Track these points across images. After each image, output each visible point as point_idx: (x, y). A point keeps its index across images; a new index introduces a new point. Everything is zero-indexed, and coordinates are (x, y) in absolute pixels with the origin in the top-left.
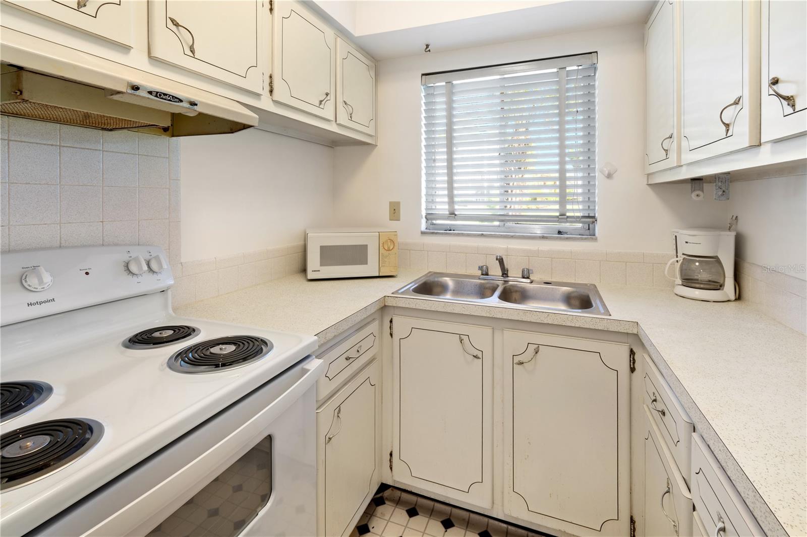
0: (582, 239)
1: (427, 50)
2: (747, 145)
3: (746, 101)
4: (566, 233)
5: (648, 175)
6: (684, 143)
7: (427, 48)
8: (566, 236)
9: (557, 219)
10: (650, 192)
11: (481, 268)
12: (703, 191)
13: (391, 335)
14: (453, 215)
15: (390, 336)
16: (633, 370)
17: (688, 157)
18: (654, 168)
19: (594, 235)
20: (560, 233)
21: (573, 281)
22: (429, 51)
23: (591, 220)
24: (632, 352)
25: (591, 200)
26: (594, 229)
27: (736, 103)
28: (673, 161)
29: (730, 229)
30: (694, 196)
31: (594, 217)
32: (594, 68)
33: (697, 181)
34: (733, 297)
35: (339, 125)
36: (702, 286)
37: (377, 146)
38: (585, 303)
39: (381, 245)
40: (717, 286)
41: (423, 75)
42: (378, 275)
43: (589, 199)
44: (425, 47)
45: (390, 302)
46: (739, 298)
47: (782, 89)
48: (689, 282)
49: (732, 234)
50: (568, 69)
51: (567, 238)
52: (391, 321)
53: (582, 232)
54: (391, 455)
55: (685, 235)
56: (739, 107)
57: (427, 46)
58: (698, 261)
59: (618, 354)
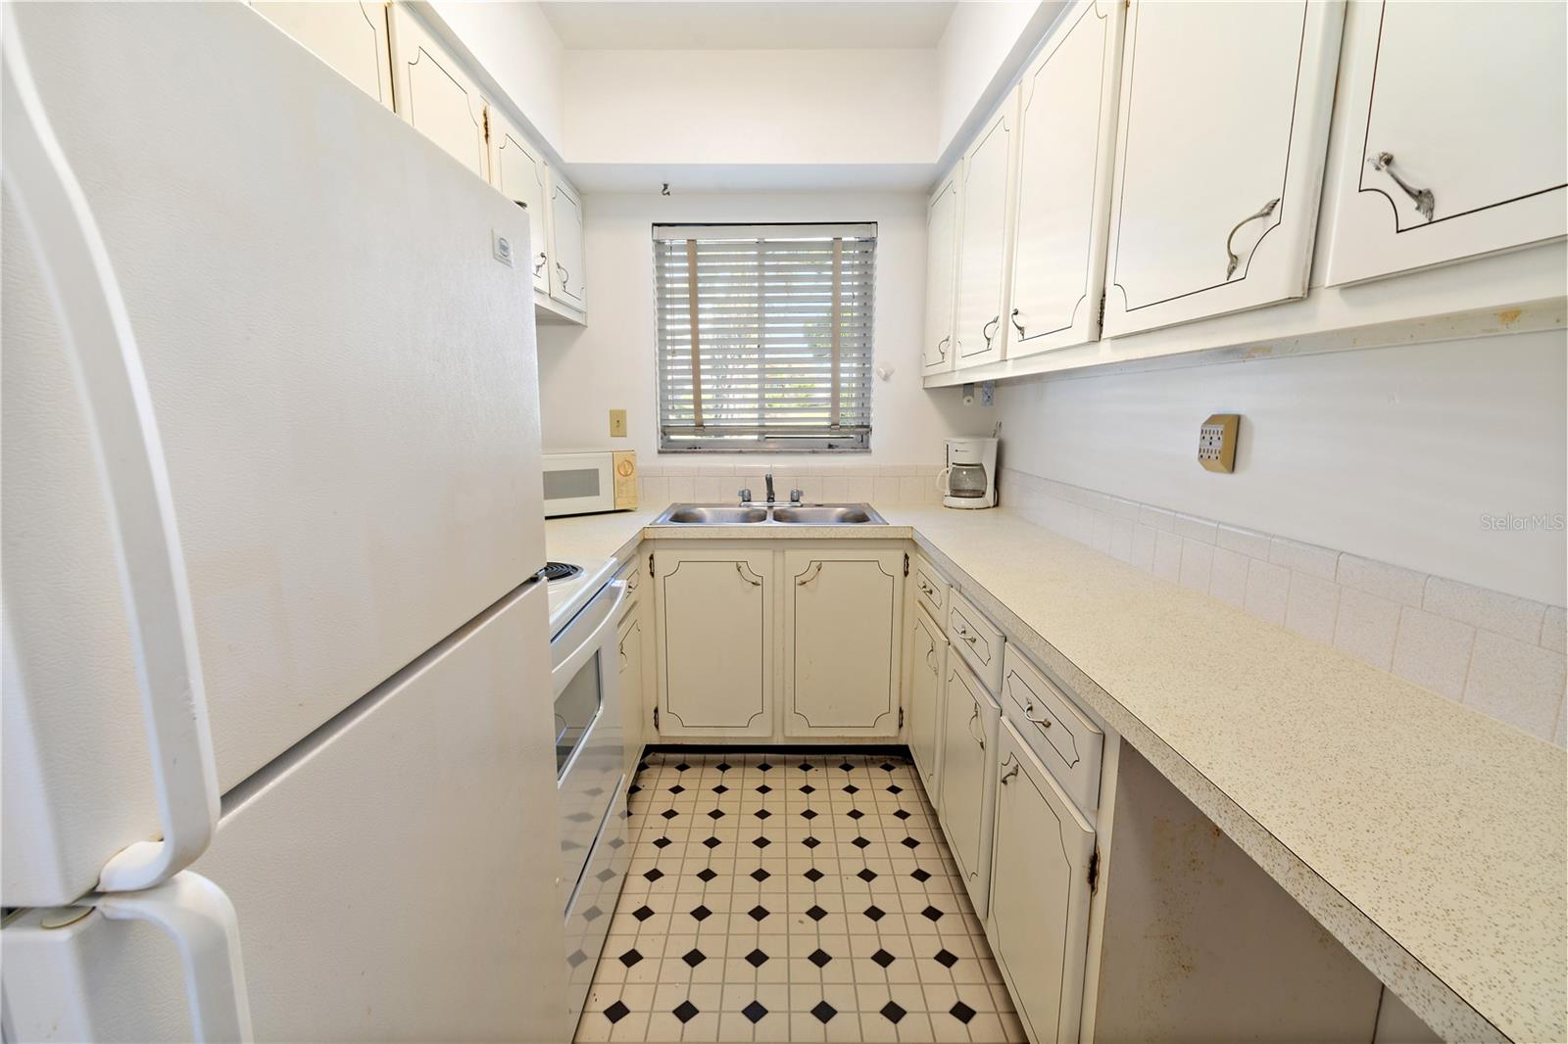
0: (856, 452)
1: (666, 192)
2: (999, 359)
3: (1000, 320)
4: (837, 447)
5: (925, 378)
6: (958, 349)
7: (665, 189)
8: (838, 450)
9: (829, 430)
10: (924, 394)
11: (742, 494)
12: (973, 396)
13: (652, 574)
14: (699, 427)
15: (650, 576)
16: (906, 573)
17: (961, 364)
18: (930, 371)
19: (868, 448)
20: (830, 446)
21: (845, 502)
22: (668, 193)
23: (865, 429)
24: (906, 557)
25: (865, 405)
26: (868, 441)
27: (995, 321)
28: (947, 366)
29: (994, 437)
30: (965, 401)
31: (868, 427)
32: (872, 241)
33: (969, 387)
34: (992, 504)
35: (554, 299)
36: (968, 495)
37: (586, 327)
38: (862, 519)
39: (616, 469)
40: (980, 494)
41: (654, 225)
42: (613, 509)
43: (864, 407)
44: (663, 187)
45: (650, 535)
46: (997, 505)
47: (1020, 320)
48: (957, 492)
49: (995, 440)
50: (844, 239)
51: (840, 452)
52: (651, 558)
53: (855, 446)
54: (656, 711)
55: (956, 442)
56: (997, 324)
57: (666, 186)
58: (966, 470)
59: (893, 559)
